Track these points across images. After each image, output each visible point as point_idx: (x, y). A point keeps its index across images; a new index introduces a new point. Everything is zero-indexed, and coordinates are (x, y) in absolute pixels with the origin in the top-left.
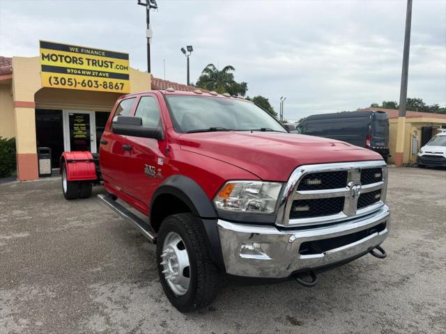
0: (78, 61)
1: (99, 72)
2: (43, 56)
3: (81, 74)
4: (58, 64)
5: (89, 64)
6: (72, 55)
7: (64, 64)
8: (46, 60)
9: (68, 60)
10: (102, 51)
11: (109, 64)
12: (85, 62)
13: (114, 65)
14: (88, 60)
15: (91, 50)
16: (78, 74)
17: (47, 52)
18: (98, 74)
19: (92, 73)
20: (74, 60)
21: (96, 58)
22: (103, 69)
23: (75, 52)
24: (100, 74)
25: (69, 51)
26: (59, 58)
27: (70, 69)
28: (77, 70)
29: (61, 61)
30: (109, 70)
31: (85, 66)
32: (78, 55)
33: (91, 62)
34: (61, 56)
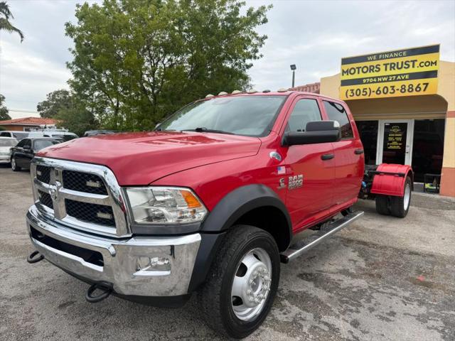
0: (375, 69)
1: (397, 76)
2: (343, 72)
3: (377, 82)
4: (356, 76)
5: (386, 70)
6: (368, 64)
7: (361, 75)
8: (345, 75)
9: (365, 70)
10: (403, 51)
11: (411, 64)
12: (383, 68)
13: (417, 64)
14: (386, 65)
15: (389, 53)
16: (373, 82)
17: (347, 67)
18: (396, 78)
19: (388, 78)
20: (371, 69)
21: (395, 60)
22: (403, 71)
23: (373, 60)
24: (399, 77)
25: (367, 60)
26: (357, 70)
27: (366, 78)
28: (373, 78)
29: (359, 73)
30: (411, 70)
31: (383, 73)
32: (375, 63)
33: (388, 66)
34: (358, 68)
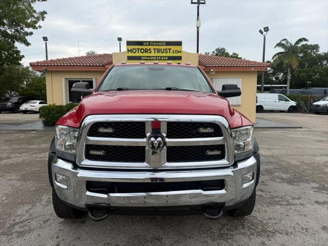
0: (148, 51)
1: (161, 57)
2: (128, 50)
3: (150, 60)
4: (137, 54)
5: (155, 52)
6: (144, 47)
7: (140, 54)
8: (130, 52)
9: (142, 51)
10: (164, 42)
11: (168, 51)
12: (153, 51)
13: (171, 51)
14: (155, 49)
15: (156, 42)
16: (148, 60)
17: (131, 47)
18: (161, 58)
19: (157, 58)
20: (146, 51)
21: (159, 47)
22: (164, 54)
23: (147, 45)
24: (162, 58)
25: (143, 45)
26: (137, 50)
27: (143, 57)
28: (148, 57)
29: (138, 52)
30: (168, 55)
31: (153, 54)
32: (148, 47)
33: (156, 51)
34: (138, 49)
